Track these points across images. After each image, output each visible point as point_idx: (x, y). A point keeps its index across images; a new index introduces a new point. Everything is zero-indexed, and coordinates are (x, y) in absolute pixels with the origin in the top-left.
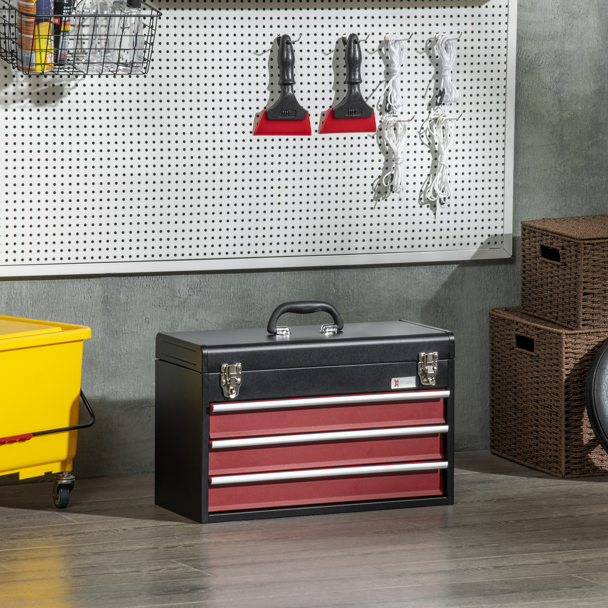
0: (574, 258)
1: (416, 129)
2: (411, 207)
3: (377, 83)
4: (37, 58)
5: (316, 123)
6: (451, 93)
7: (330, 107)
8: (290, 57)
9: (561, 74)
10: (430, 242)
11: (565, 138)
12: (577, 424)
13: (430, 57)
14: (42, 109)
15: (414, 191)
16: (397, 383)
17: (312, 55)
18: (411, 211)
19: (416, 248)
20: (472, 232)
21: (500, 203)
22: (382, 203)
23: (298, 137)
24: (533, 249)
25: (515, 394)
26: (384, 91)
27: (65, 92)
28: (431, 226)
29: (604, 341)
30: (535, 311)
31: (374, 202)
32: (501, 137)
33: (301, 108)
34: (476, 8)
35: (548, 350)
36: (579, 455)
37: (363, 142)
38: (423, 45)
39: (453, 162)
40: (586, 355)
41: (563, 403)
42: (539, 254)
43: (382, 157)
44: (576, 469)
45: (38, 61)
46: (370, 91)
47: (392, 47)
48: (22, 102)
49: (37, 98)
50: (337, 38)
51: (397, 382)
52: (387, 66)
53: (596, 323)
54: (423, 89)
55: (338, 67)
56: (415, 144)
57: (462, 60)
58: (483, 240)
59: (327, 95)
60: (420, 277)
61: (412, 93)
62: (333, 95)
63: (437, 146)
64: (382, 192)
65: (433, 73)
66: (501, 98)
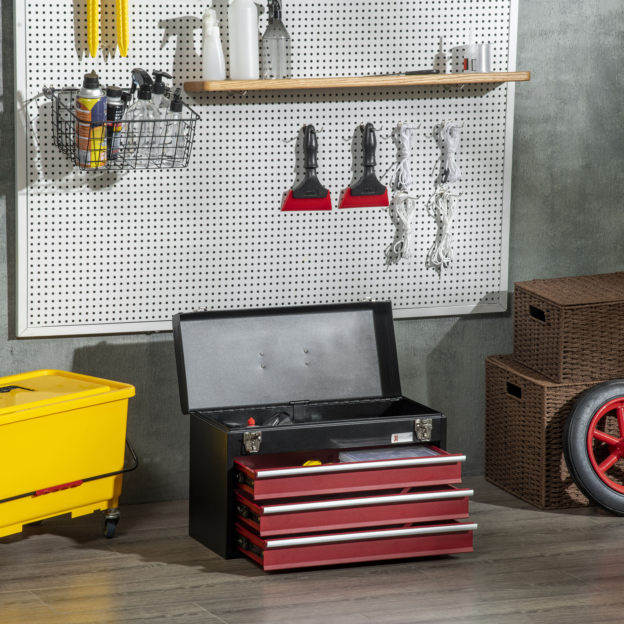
0: (556, 321)
1: (423, 202)
2: (418, 270)
3: (390, 164)
4: (92, 157)
5: (336, 200)
6: (455, 173)
7: (349, 185)
8: (314, 144)
9: (553, 152)
10: (435, 299)
11: (556, 207)
12: (557, 464)
13: (437, 141)
14: (98, 193)
15: (422, 256)
16: (396, 439)
17: (333, 141)
18: (418, 273)
19: (423, 305)
20: (472, 290)
21: (497, 265)
22: (393, 267)
23: (320, 212)
24: (523, 308)
25: (506, 432)
26: (396, 171)
27: (118, 178)
28: (436, 286)
29: (581, 393)
30: (524, 361)
31: (386, 266)
32: (499, 208)
33: (323, 188)
34: (478, 98)
35: (533, 400)
36: (557, 490)
37: (377, 215)
38: (431, 131)
39: (456, 231)
40: (565, 405)
41: (544, 446)
42: (528, 313)
43: (394, 228)
44: (555, 503)
45: (93, 159)
46: (384, 171)
47: (403, 134)
48: (81, 187)
49: (94, 183)
50: (355, 126)
51: (396, 437)
52: (399, 149)
53: (574, 377)
54: (430, 169)
55: (356, 151)
56: (423, 216)
57: (465, 143)
58: (482, 296)
59: (346, 175)
60: (427, 328)
61: (421, 172)
62: (351, 175)
63: (442, 217)
64: (394, 257)
65: (440, 154)
66: (500, 175)
